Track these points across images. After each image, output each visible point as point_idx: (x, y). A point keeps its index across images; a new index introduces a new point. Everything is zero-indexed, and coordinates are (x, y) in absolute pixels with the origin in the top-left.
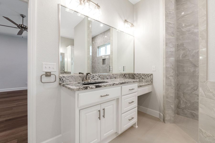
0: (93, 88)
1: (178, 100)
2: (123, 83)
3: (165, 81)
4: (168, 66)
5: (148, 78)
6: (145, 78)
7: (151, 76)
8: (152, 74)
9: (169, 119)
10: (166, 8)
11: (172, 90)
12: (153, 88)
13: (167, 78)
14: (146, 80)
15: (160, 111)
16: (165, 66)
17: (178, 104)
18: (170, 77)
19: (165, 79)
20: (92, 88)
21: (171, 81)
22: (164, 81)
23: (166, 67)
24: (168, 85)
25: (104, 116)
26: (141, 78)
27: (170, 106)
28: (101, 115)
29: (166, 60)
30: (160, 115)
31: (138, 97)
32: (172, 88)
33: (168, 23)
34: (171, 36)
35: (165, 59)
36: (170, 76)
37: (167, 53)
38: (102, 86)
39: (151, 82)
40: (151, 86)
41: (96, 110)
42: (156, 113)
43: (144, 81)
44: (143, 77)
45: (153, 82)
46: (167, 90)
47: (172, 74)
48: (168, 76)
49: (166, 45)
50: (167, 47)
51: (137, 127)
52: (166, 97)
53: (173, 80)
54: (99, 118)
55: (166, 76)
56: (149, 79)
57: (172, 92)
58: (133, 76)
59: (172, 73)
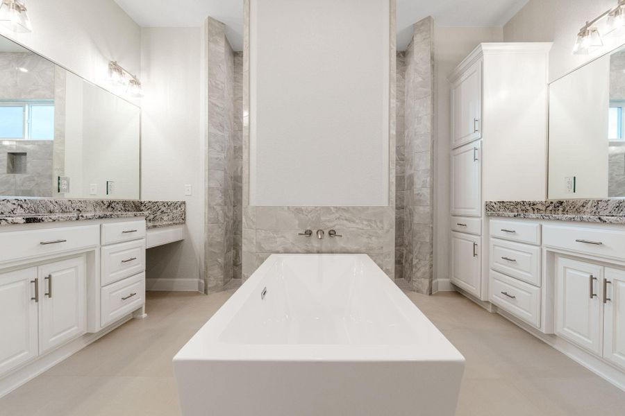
0: (17, 223)
1: (234, 251)
2: (105, 217)
3: (207, 215)
4: (213, 185)
5: (175, 211)
6: (169, 210)
7: (183, 207)
8: (184, 203)
9: (214, 284)
10: (209, 74)
11: (220, 230)
12: (186, 231)
13: (210, 208)
14: (170, 217)
15: (200, 278)
16: (207, 185)
17: (236, 259)
18: (215, 207)
19: (207, 210)
20: (14, 223)
21: (218, 214)
22: (205, 213)
23: (209, 188)
24: (212, 221)
25: (49, 294)
26: (159, 213)
27: (217, 261)
28: (41, 290)
29: (209, 174)
30: (199, 283)
31: (147, 250)
32: (220, 227)
33: (213, 104)
34: (219, 130)
35: (207, 173)
36: (216, 205)
37: (210, 160)
38: (46, 220)
39: (182, 220)
40: (182, 229)
41: (23, 280)
42: (192, 283)
43: (165, 218)
44: (163, 209)
45: (187, 218)
46: (210, 231)
47: (220, 201)
48: (213, 204)
49: (209, 146)
50: (210, 150)
51: (144, 315)
52: (209, 244)
53: (221, 212)
54: (36, 299)
55: (209, 205)
56: (177, 212)
57: (219, 235)
58: (136, 207)
59: (219, 199)
